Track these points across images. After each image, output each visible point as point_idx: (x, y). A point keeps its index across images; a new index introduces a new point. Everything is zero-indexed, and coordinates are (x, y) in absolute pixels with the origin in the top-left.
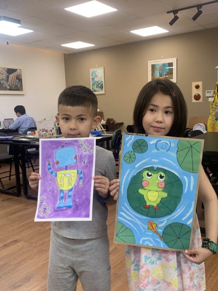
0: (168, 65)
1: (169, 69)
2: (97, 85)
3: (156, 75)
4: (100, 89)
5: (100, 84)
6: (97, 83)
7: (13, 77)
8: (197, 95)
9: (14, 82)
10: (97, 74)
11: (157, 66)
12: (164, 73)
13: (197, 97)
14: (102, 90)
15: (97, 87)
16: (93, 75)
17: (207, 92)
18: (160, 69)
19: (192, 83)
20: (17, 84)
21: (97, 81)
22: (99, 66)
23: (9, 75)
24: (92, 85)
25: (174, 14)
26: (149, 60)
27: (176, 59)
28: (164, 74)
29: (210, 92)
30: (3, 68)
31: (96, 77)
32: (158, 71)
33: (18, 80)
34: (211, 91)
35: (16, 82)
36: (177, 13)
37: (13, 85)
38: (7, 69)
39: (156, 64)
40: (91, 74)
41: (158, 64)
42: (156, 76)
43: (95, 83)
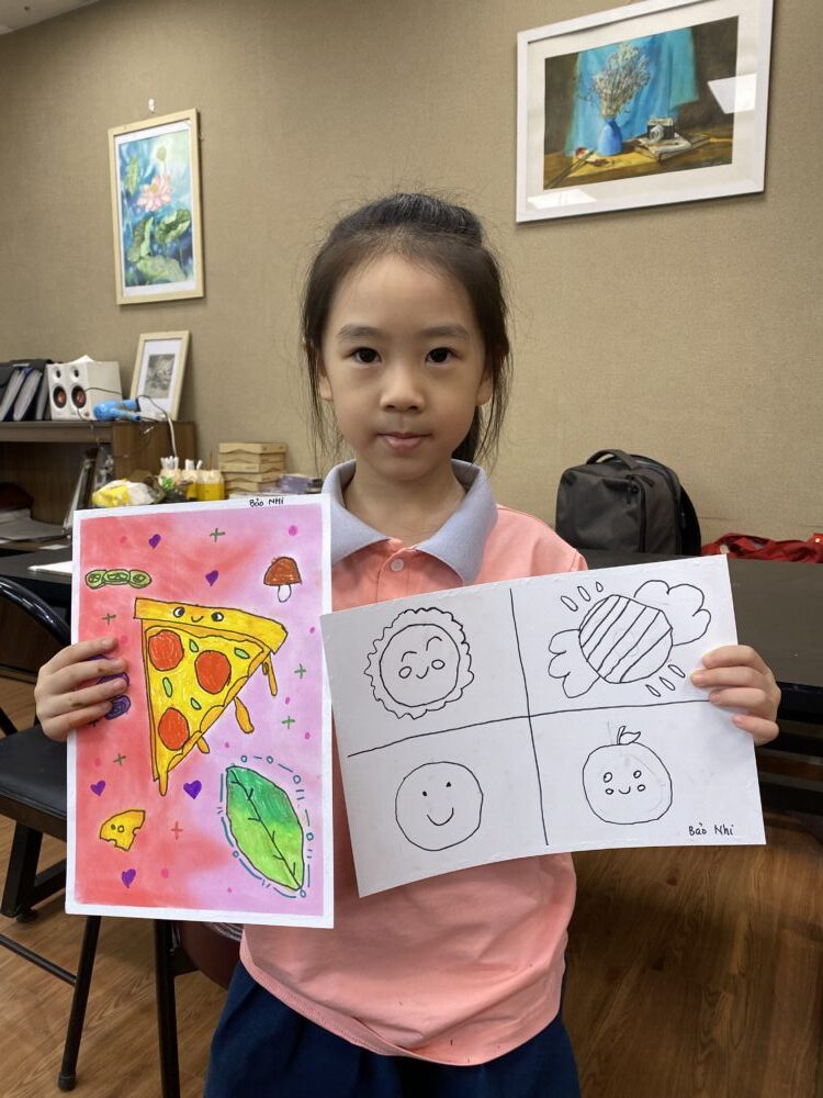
0: (690, 49)
2: (152, 236)
3: (581, 144)
5: (173, 233)
6: (153, 223)
10: (154, 158)
11: (594, 66)
12: (652, 121)
14: (186, 274)
15: (152, 254)
16: (128, 169)
18: (616, 86)
21: (152, 214)
24: (126, 237)
26: (526, 27)
31: (146, 187)
32: (605, 104)
39: (585, 54)
40: (119, 162)
42: (580, 150)
43: (145, 224)
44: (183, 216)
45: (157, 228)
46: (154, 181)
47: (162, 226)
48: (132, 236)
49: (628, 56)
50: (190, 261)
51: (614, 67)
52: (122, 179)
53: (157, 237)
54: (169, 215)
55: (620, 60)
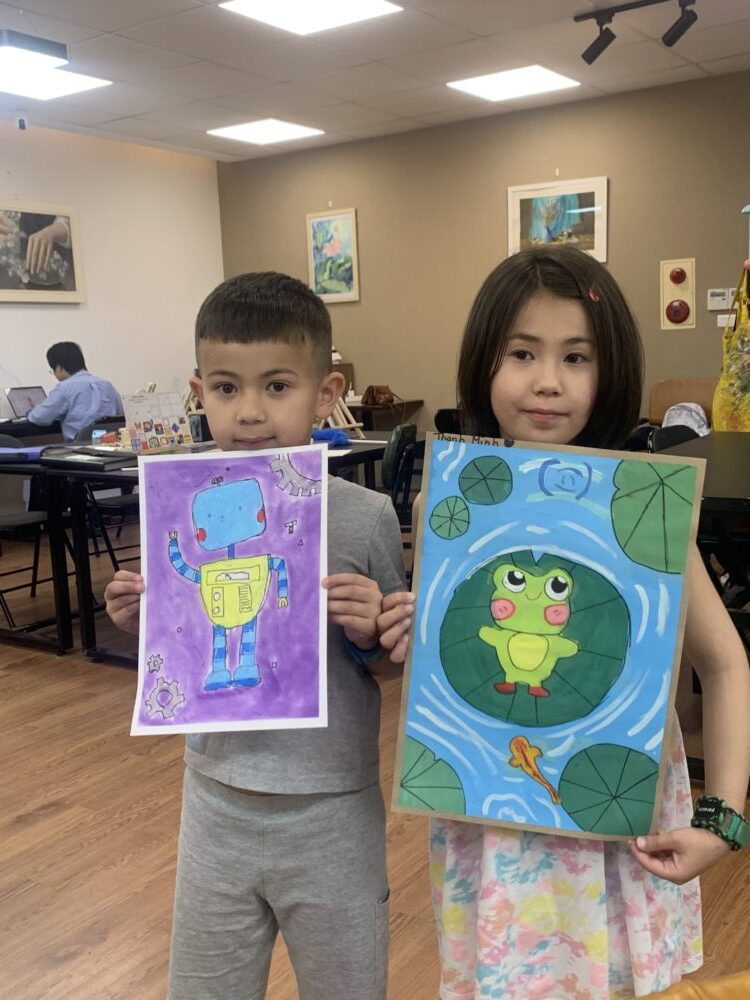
0: (577, 203)
1: (581, 214)
2: (331, 270)
3: (534, 236)
4: (344, 284)
5: (342, 268)
6: (333, 262)
7: (40, 243)
8: (676, 304)
9: (43, 262)
10: (331, 230)
11: (540, 204)
12: (564, 229)
13: (678, 313)
14: (350, 289)
15: (331, 278)
16: (317, 235)
17: (713, 295)
18: (549, 214)
19: (662, 262)
20: (54, 266)
21: (331, 258)
22: (339, 205)
23: (28, 235)
24: (316, 269)
25: (600, 24)
26: (512, 185)
27: (604, 180)
28: (565, 233)
29: (723, 294)
30: (6, 212)
31: (327, 244)
32: (544, 221)
33: (59, 253)
34: (726, 291)
35: (52, 260)
36: (610, 21)
37: (42, 269)
38: (22, 213)
39: (536, 199)
40: (312, 232)
41: (542, 199)
42: (535, 239)
43: (327, 263)
44: (348, 260)
45: (333, 266)
46: (332, 241)
47: (336, 264)
48: (319, 269)
49: (553, 202)
50: (351, 283)
51: (548, 206)
52: (314, 240)
54: (340, 259)
55: (550, 203)
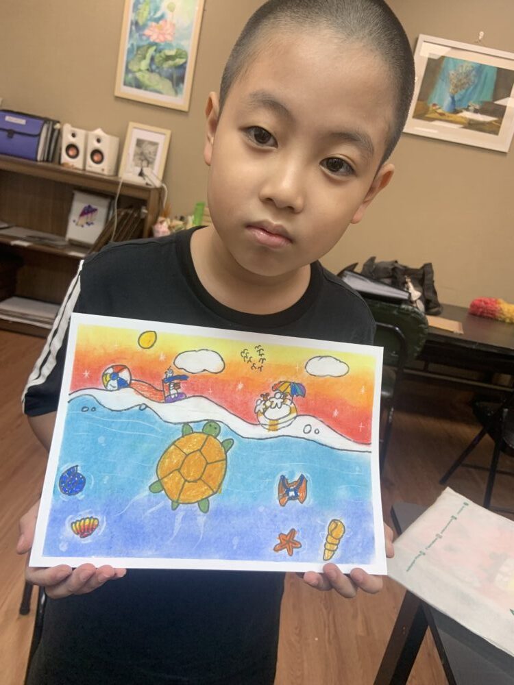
2: (152, 59)
3: (436, 102)
4: (168, 84)
5: (171, 63)
6: (155, 51)
11: (451, 66)
12: (471, 103)
14: (176, 93)
15: (150, 70)
16: (140, 6)
18: (459, 80)
21: (155, 44)
26: (424, 34)
28: (472, 108)
31: (153, 24)
32: (452, 87)
39: (449, 58)
41: (453, 59)
42: (434, 105)
43: (148, 48)
44: (181, 54)
45: (158, 55)
46: (161, 22)
47: (162, 54)
48: (135, 53)
49: (468, 68)
50: (181, 85)
51: (461, 71)
52: (133, 11)
53: (156, 60)
54: (170, 50)
55: (464, 69)
